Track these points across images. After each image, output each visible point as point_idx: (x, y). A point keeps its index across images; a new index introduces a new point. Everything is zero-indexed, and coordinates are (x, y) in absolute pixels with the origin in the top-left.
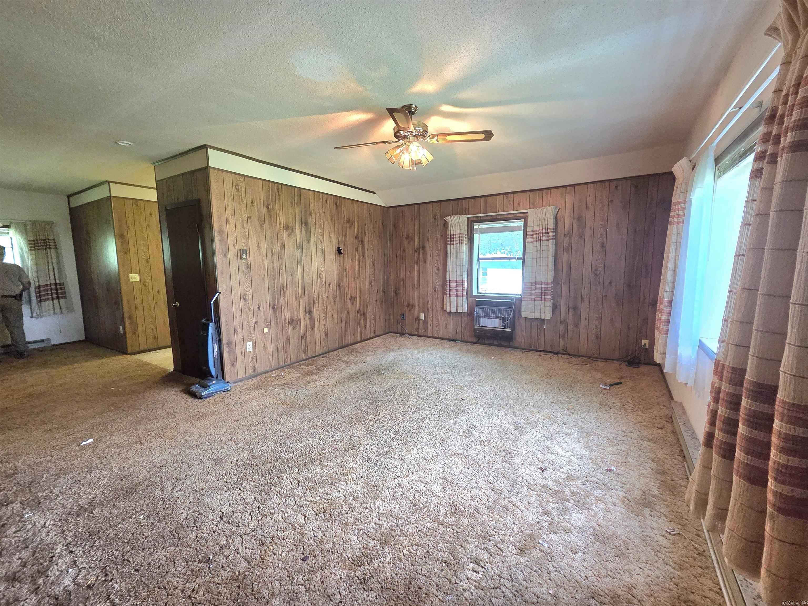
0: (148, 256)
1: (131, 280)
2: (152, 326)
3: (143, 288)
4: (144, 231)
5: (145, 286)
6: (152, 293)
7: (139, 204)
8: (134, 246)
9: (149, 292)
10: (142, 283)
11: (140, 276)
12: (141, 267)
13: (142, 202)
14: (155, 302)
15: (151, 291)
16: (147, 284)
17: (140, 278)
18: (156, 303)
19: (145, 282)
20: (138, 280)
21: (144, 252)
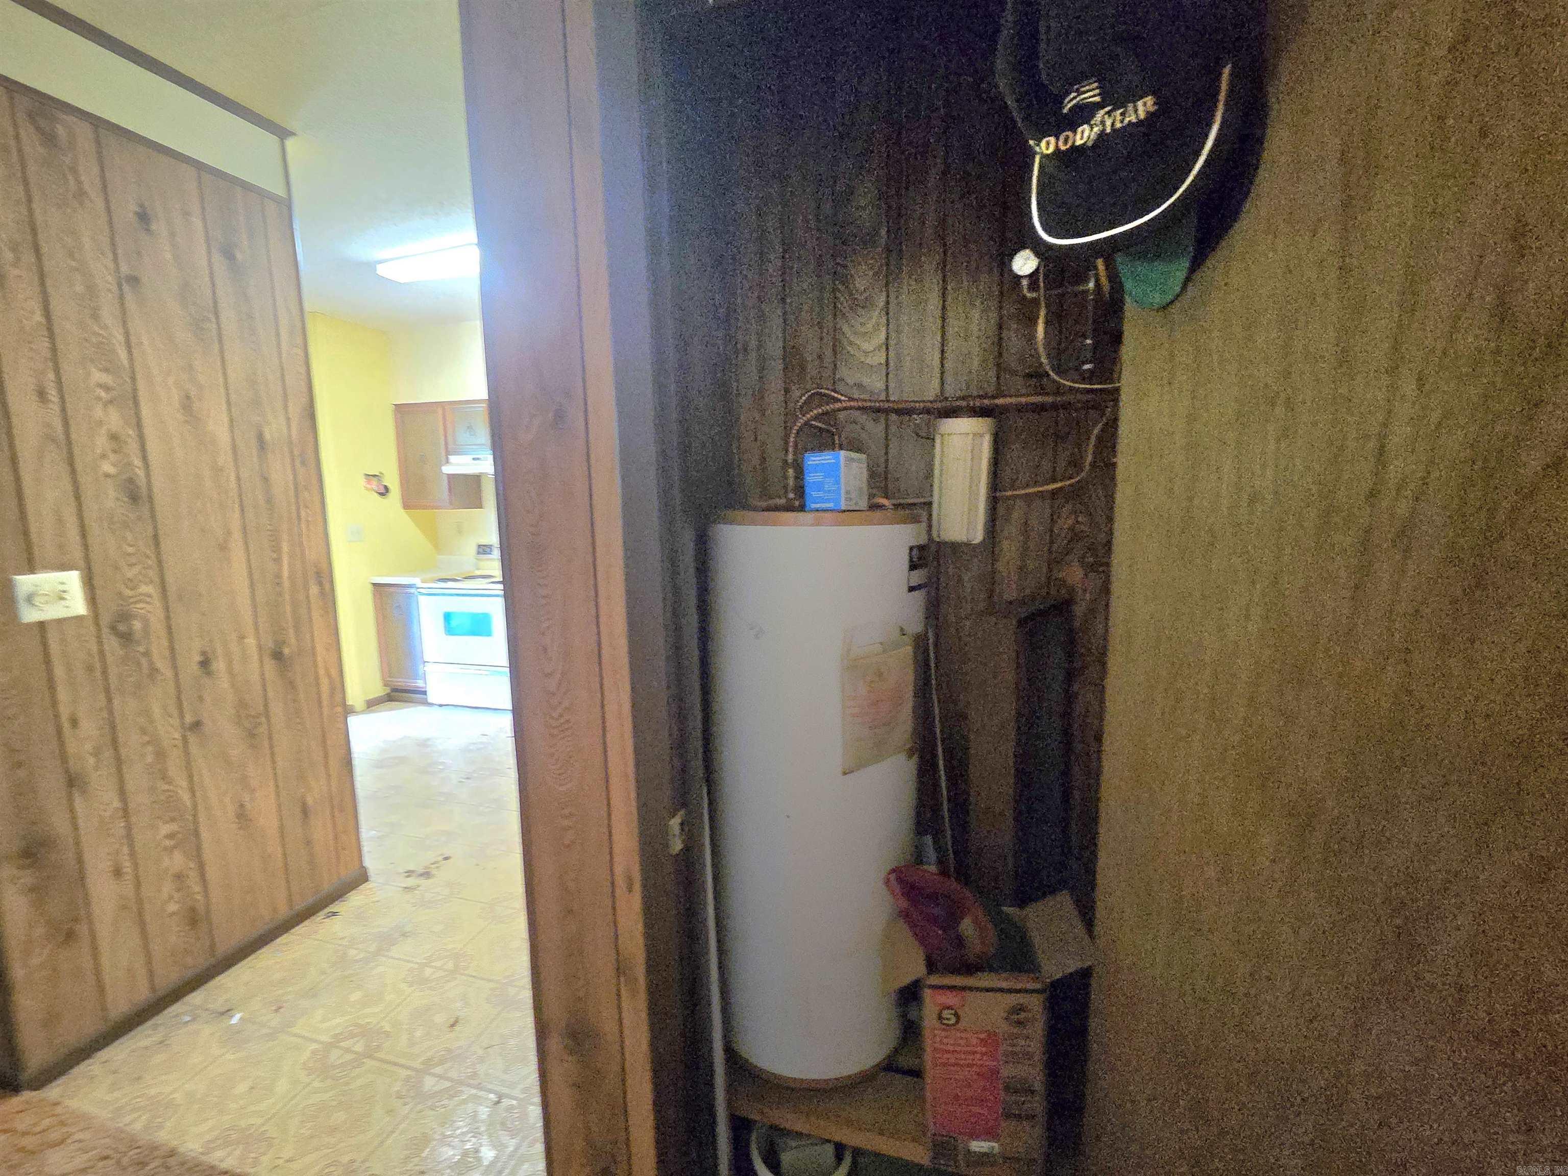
0: (137, 462)
1: (30, 615)
2: (177, 862)
3: (112, 644)
4: (108, 314)
5: (126, 638)
6: (169, 673)
7: (60, 130)
8: (42, 394)
9: (154, 671)
10: (105, 620)
11: (89, 583)
12: (94, 529)
13: (84, 132)
14: (188, 719)
15: (162, 664)
16: (137, 625)
17: (92, 599)
18: (197, 725)
19: (124, 616)
20: (77, 605)
21: (114, 437)
